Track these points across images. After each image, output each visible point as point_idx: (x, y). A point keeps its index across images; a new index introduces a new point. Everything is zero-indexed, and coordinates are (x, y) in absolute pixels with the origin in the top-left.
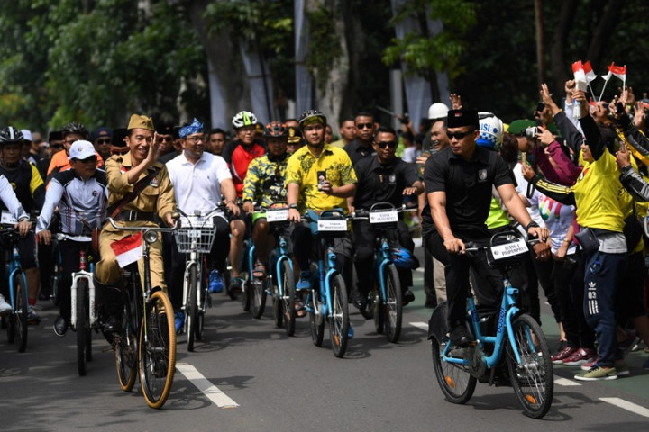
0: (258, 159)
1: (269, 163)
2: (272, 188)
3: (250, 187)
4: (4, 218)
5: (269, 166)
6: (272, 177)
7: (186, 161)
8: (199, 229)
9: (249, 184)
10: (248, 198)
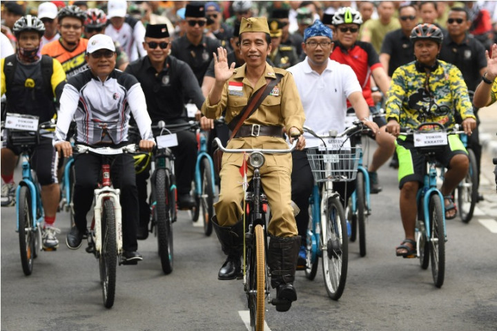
0: (404, 67)
1: (417, 73)
2: (420, 103)
3: (395, 101)
4: (9, 122)
5: (416, 77)
6: (420, 90)
7: (309, 70)
8: (334, 152)
9: (394, 97)
10: (393, 116)
